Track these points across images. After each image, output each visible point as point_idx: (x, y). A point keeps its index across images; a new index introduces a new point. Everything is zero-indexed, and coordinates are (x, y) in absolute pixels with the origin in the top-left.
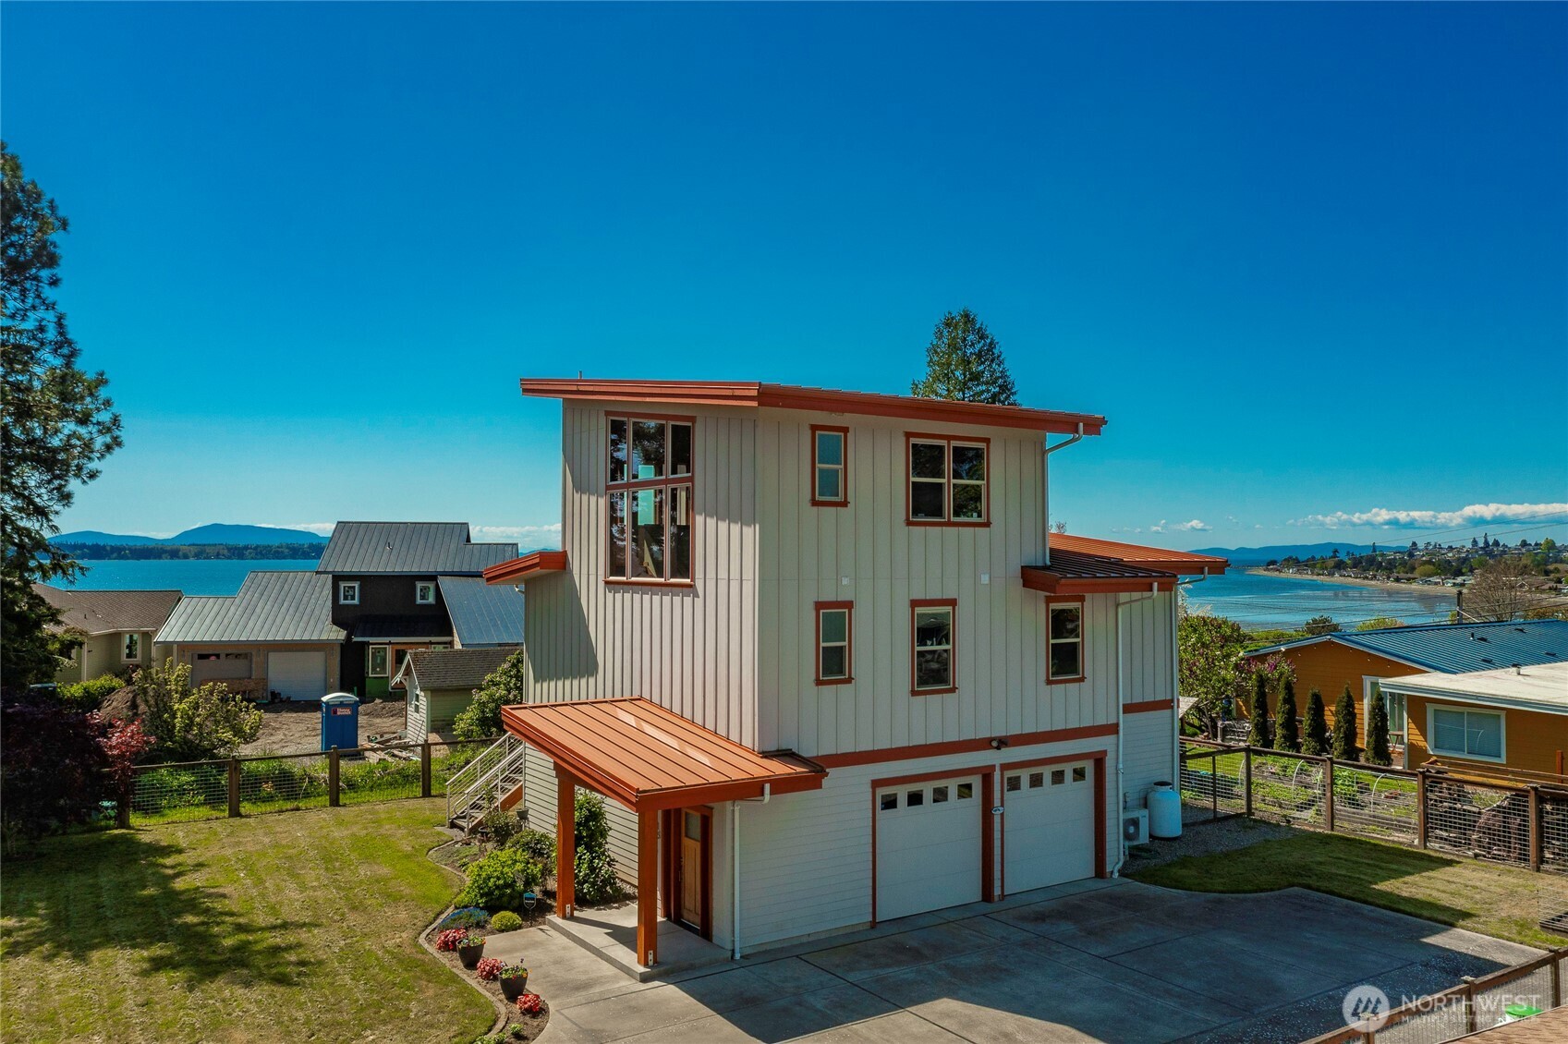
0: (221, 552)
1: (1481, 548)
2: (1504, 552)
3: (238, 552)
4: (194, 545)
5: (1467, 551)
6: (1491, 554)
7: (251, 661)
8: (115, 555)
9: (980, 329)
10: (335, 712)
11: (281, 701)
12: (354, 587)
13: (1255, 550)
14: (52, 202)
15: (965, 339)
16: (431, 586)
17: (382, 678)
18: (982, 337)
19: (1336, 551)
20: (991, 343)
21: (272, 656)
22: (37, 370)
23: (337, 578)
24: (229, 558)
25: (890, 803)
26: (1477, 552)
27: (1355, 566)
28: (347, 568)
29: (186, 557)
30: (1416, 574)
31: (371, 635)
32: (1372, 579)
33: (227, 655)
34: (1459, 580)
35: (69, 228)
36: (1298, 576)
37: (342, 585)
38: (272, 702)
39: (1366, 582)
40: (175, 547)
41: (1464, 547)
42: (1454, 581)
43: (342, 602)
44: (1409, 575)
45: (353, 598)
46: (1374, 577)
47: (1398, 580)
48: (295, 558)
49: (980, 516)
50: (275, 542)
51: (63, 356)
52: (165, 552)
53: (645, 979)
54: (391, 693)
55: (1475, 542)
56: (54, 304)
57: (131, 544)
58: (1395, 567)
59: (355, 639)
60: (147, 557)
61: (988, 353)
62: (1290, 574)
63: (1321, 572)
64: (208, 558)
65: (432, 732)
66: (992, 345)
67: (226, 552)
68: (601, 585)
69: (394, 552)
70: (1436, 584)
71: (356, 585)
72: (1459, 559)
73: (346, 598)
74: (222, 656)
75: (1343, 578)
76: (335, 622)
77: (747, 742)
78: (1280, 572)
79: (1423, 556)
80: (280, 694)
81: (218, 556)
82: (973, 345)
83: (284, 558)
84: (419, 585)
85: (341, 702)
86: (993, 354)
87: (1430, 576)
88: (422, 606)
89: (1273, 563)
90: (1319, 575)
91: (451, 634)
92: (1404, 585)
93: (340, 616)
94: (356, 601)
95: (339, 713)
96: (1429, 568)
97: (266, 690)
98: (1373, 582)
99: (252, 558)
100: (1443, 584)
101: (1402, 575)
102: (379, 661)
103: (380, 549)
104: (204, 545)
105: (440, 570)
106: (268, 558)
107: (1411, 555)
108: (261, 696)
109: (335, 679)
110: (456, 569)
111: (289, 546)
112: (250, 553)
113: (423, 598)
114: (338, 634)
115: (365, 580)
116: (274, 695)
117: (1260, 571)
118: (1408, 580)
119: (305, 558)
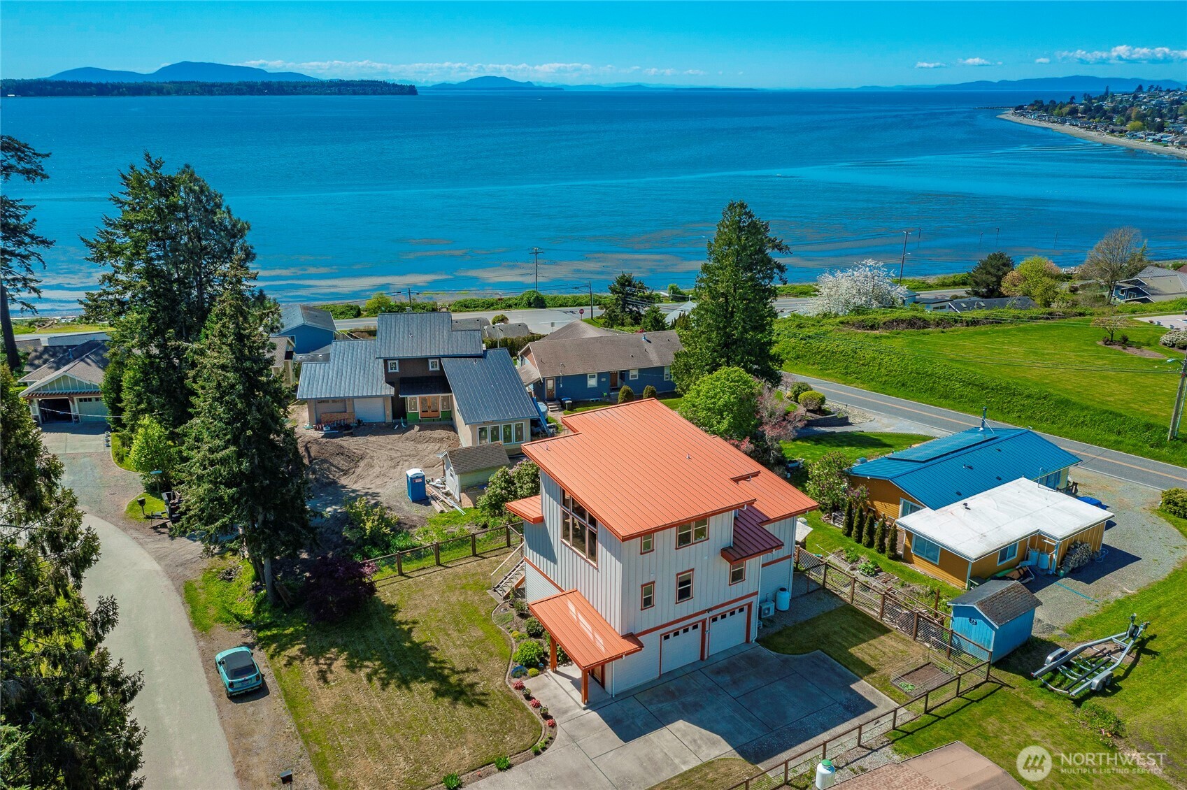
3: (208, 89)
7: (345, 404)
8: (116, 92)
10: (413, 481)
11: (363, 425)
12: (395, 364)
16: (436, 362)
17: (416, 413)
19: (1073, 98)
23: (386, 361)
24: (202, 94)
25: (667, 637)
27: (1085, 113)
28: (391, 355)
29: (169, 93)
30: (1130, 124)
31: (408, 394)
32: (1093, 130)
33: (333, 401)
34: (1158, 136)
37: (389, 362)
38: (359, 424)
39: (1088, 132)
42: (1155, 136)
43: (390, 371)
44: (1123, 126)
45: (395, 369)
46: (1096, 127)
47: (1112, 132)
48: (252, 94)
49: (705, 537)
50: (235, 80)
52: (153, 89)
53: (585, 709)
54: (420, 420)
58: (1117, 114)
59: (400, 396)
62: (1030, 120)
63: (1056, 119)
64: (186, 94)
65: (461, 491)
67: (198, 89)
68: (559, 542)
69: (414, 340)
70: (1140, 139)
71: (397, 362)
73: (392, 369)
74: (330, 401)
75: (1073, 125)
76: (387, 384)
77: (617, 630)
78: (1024, 117)
80: (362, 420)
81: (193, 93)
83: (244, 94)
84: (430, 361)
85: (417, 476)
88: (432, 371)
89: (1021, 108)
90: (1054, 122)
91: (450, 392)
93: (390, 380)
94: (397, 370)
95: (415, 481)
97: (356, 419)
98: (1093, 134)
99: (219, 94)
100: (1145, 139)
101: (1117, 126)
102: (413, 406)
103: (406, 337)
104: (181, 83)
105: (442, 354)
106: (231, 94)
107: (1135, 97)
108: (353, 422)
109: (389, 412)
110: (450, 353)
111: (245, 84)
112: (217, 90)
113: (433, 367)
114: (390, 391)
115: (402, 361)
116: (359, 421)
117: (1009, 115)
118: (1121, 132)
119: (260, 94)
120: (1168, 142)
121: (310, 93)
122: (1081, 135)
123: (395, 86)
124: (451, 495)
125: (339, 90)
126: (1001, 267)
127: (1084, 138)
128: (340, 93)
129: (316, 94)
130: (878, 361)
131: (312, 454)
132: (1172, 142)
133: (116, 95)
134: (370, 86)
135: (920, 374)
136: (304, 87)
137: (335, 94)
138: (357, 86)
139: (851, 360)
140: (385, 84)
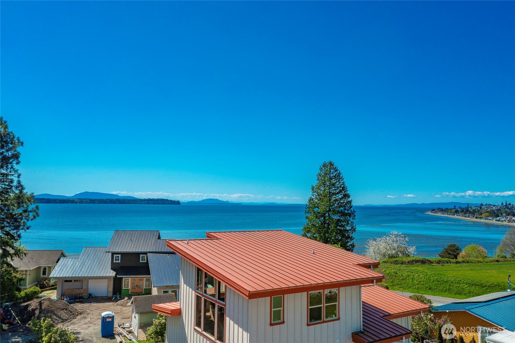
0: (88, 201)
1: (505, 205)
2: (512, 207)
3: (93, 201)
4: (79, 199)
5: (500, 207)
6: (508, 208)
7: (83, 283)
9: (335, 168)
10: (106, 320)
11: (92, 297)
12: (119, 257)
13: (428, 204)
14: (18, 138)
15: (330, 171)
16: (145, 256)
17: (127, 289)
18: (336, 171)
19: (455, 206)
20: (339, 173)
21: (90, 281)
22: (11, 194)
23: (113, 254)
24: (90, 203)
26: (503, 207)
27: (462, 212)
28: (117, 250)
29: (76, 203)
30: (483, 216)
31: (124, 275)
32: (468, 217)
33: (75, 280)
34: (498, 218)
35: (23, 145)
36: (442, 215)
37: (115, 256)
38: (89, 297)
39: (466, 218)
40: (73, 199)
41: (499, 205)
42: (496, 219)
43: (115, 261)
44: (480, 216)
45: (118, 260)
46: (468, 216)
47: (477, 218)
48: (111, 204)
49: (336, 316)
51: (19, 190)
52: (70, 201)
54: (130, 294)
55: (502, 204)
56: (17, 170)
57: (59, 198)
58: (476, 212)
59: (118, 276)
60: (64, 203)
61: (338, 177)
62: (439, 214)
63: (450, 214)
64: (83, 203)
65: (140, 329)
66: (339, 174)
67: (89, 201)
68: (192, 329)
69: (133, 243)
70: (490, 219)
71: (120, 256)
72: (497, 209)
73: (116, 260)
74: (73, 281)
75: (458, 216)
76: (112, 269)
78: (436, 213)
79: (485, 208)
80: (92, 294)
81: (86, 203)
82: (333, 173)
83: (108, 203)
84: (141, 256)
85: (108, 316)
86: (340, 177)
87: (487, 217)
88: (141, 263)
89: (434, 210)
90: (450, 215)
92: (479, 220)
93: (114, 267)
94: (119, 261)
95: (107, 320)
96: (487, 214)
97: (88, 293)
98: (468, 218)
99: (97, 203)
100: (492, 220)
101: (478, 216)
102: (126, 283)
103: (128, 242)
104: (82, 199)
105: (148, 251)
106: (103, 203)
107: (481, 208)
108: (85, 295)
109: (111, 289)
110: (154, 251)
111: (109, 200)
112: (97, 202)
113: (142, 260)
114: (113, 274)
115: (123, 254)
116: (90, 295)
117: (429, 213)
118: (480, 218)
119: (115, 204)
120: (503, 221)
121: (135, 204)
122: (463, 219)
123: (171, 201)
124: (132, 333)
125: (148, 202)
126: (455, 250)
127: (465, 220)
128: (148, 203)
129: (138, 204)
130: (412, 276)
131: (43, 308)
132: (505, 221)
133: (54, 203)
134: (161, 201)
135: (439, 281)
136: (133, 201)
137: (146, 204)
138: (155, 201)
139: (395, 278)
140: (167, 200)
